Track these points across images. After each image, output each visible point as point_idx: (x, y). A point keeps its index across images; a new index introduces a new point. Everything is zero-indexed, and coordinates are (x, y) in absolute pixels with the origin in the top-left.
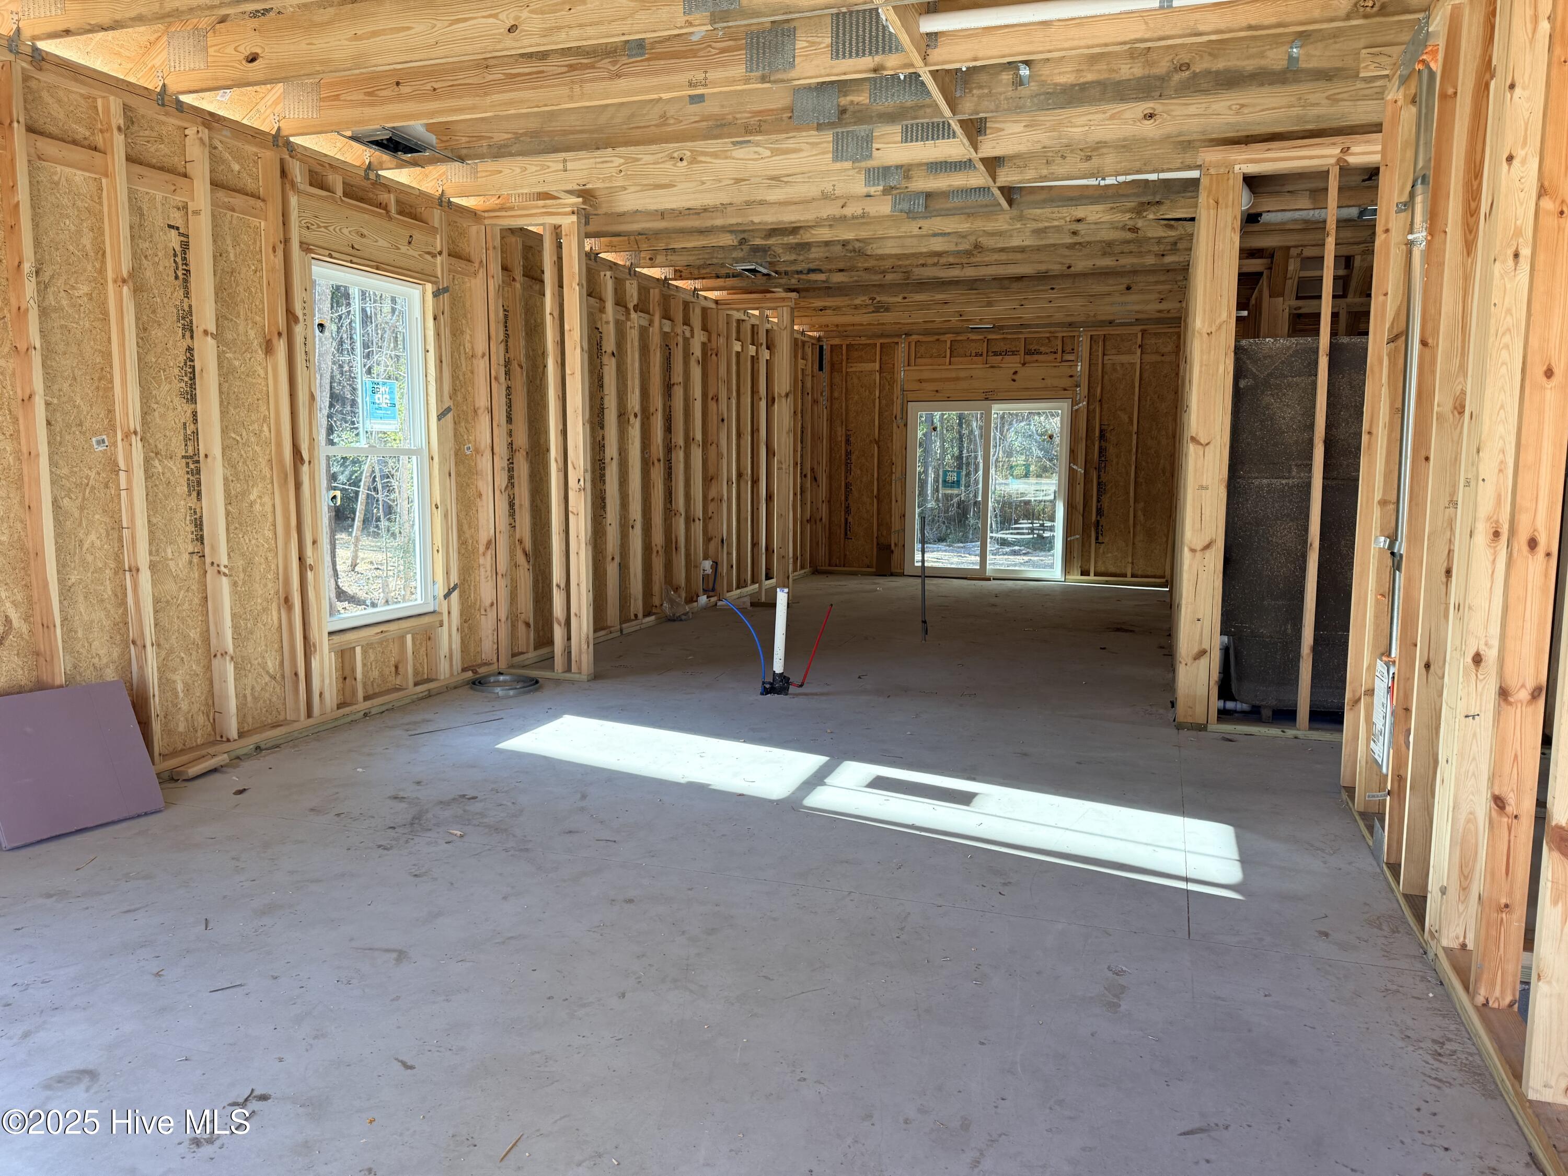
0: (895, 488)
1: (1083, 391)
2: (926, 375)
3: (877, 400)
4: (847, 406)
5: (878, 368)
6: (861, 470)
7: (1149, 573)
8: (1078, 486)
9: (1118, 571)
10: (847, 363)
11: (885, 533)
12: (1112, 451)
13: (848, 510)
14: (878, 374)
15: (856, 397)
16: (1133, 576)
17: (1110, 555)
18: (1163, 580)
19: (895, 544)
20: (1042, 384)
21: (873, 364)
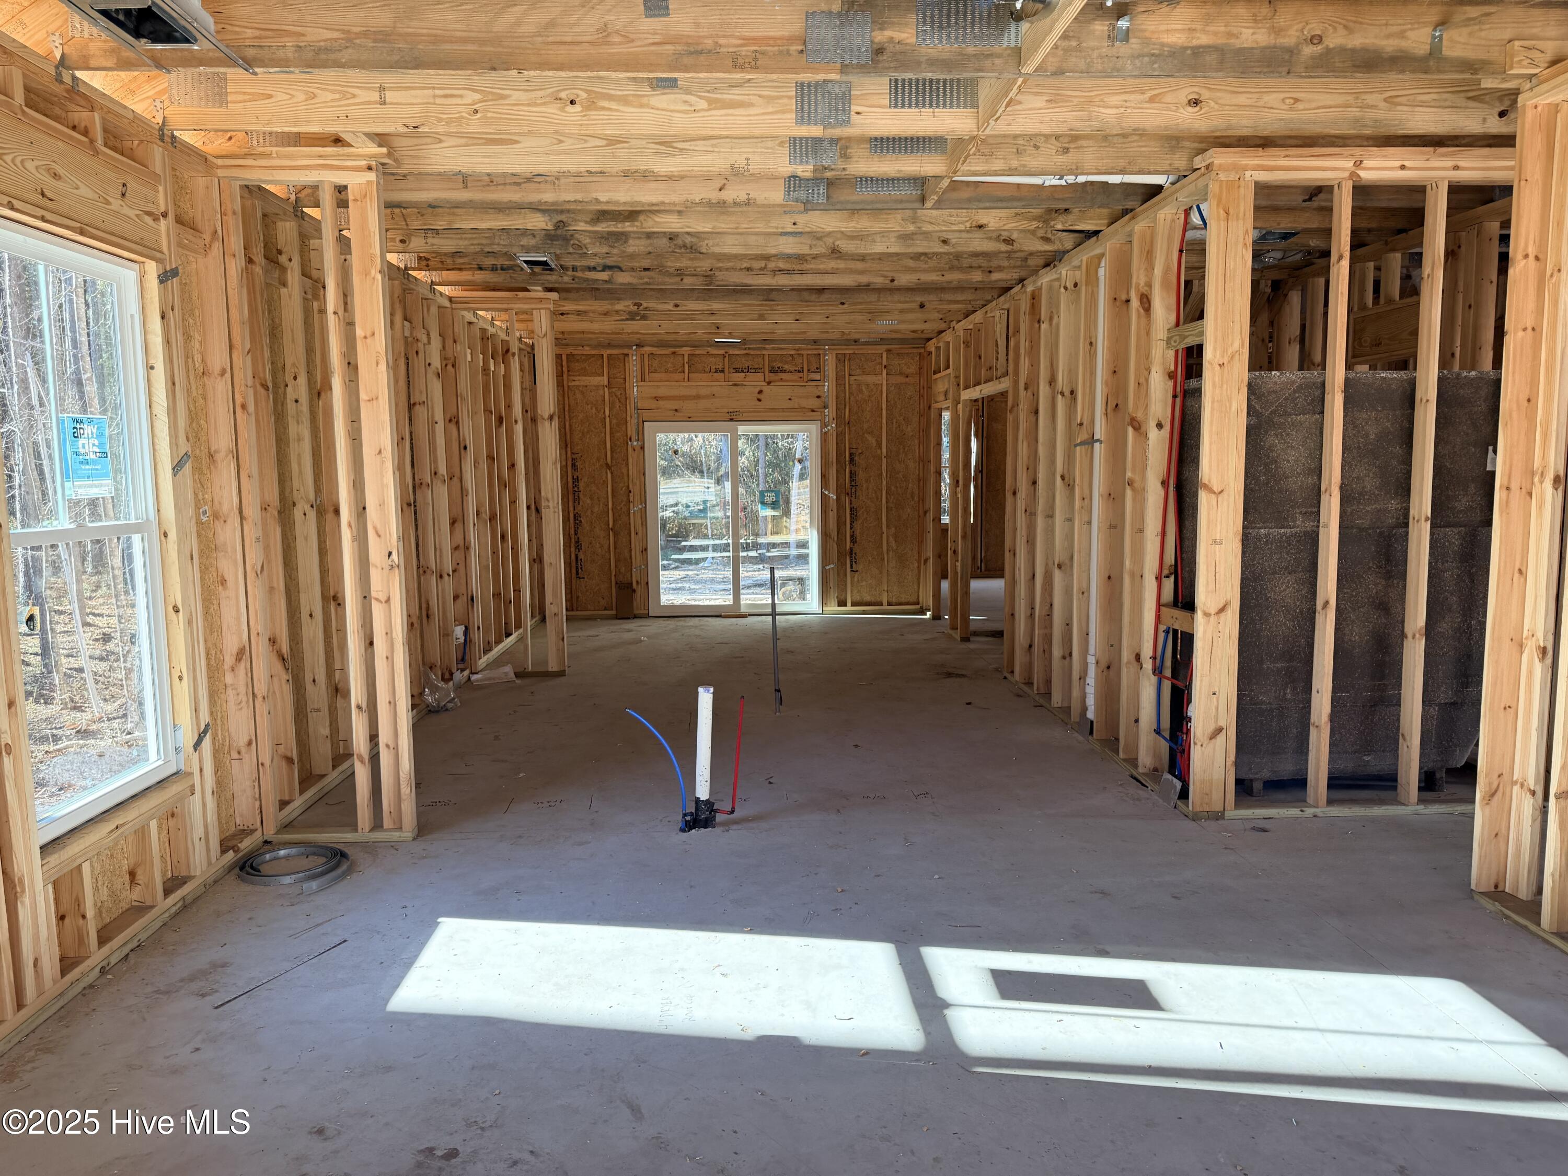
0: (635, 521)
1: (831, 412)
2: (662, 392)
4: (571, 426)
5: (606, 383)
6: (591, 499)
7: (903, 600)
8: (831, 513)
9: (873, 600)
10: (569, 375)
11: (623, 570)
12: (861, 475)
13: (578, 546)
14: (606, 389)
15: (581, 416)
16: (889, 604)
17: (864, 583)
18: (917, 607)
19: (637, 582)
20: (789, 405)
21: (599, 378)
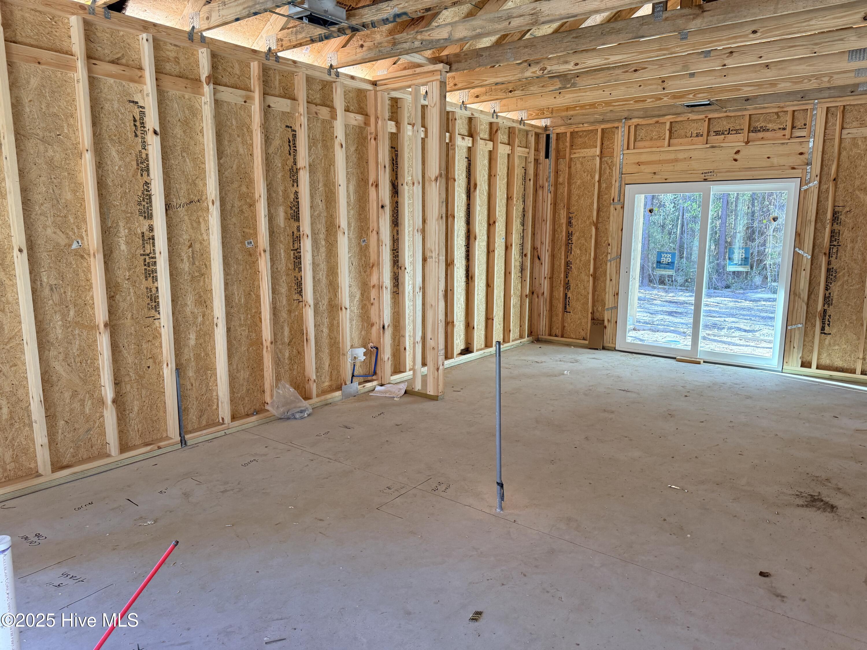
0: (611, 268)
1: (814, 169)
3: (597, 184)
4: (569, 191)
5: (598, 153)
6: (580, 249)
8: (803, 273)
9: (845, 366)
10: (571, 149)
11: (599, 309)
12: (846, 234)
13: (567, 286)
14: (598, 159)
15: (579, 182)
16: (863, 373)
17: (838, 347)
19: (608, 320)
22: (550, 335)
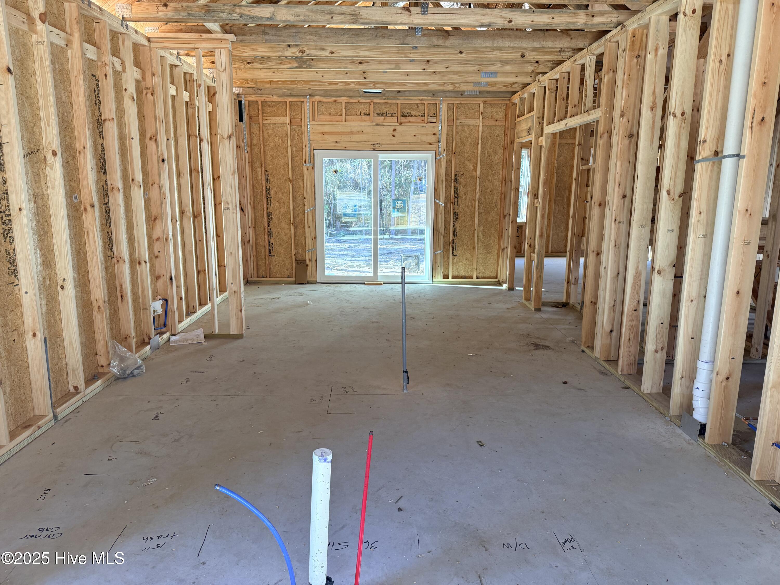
0: (308, 217)
1: (443, 145)
2: (327, 129)
3: (289, 148)
4: (264, 151)
5: (288, 122)
6: (279, 202)
7: (487, 275)
8: (440, 216)
9: (466, 275)
10: (263, 116)
11: (300, 251)
12: (462, 190)
13: (270, 234)
14: (288, 126)
15: (272, 145)
16: (477, 278)
17: (461, 263)
18: (497, 280)
19: (310, 260)
20: (413, 139)
21: (284, 118)
22: (258, 277)
